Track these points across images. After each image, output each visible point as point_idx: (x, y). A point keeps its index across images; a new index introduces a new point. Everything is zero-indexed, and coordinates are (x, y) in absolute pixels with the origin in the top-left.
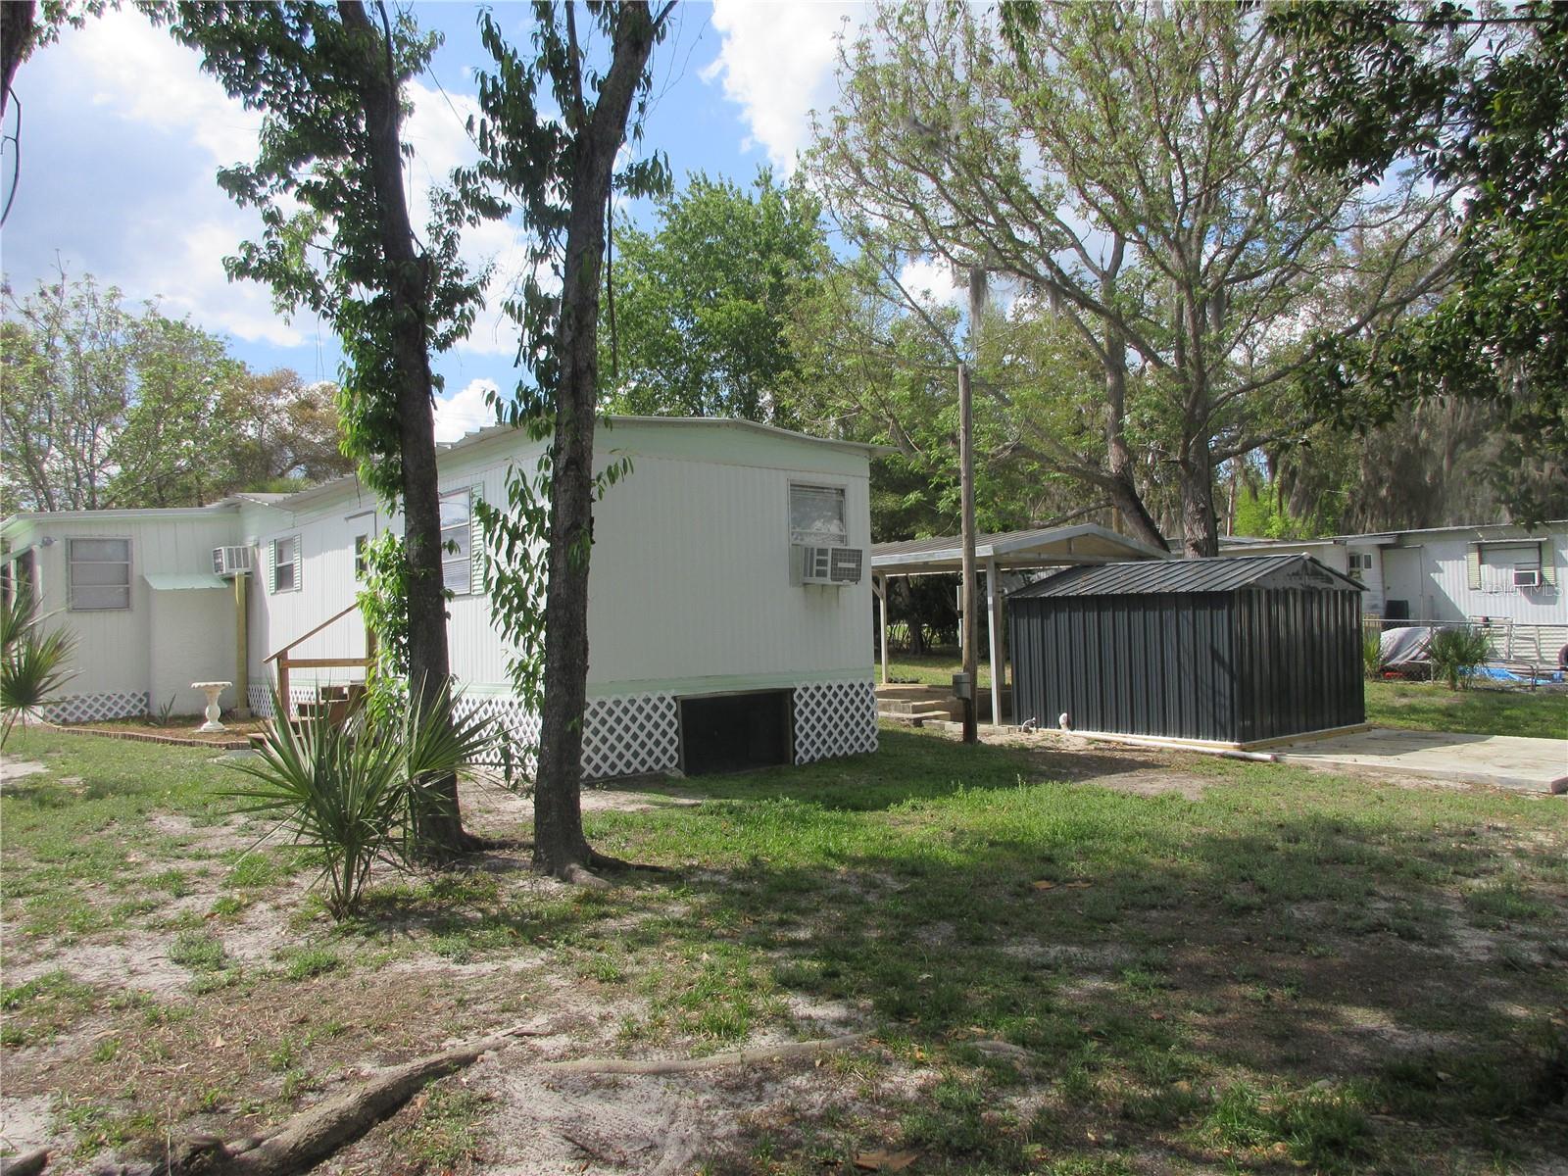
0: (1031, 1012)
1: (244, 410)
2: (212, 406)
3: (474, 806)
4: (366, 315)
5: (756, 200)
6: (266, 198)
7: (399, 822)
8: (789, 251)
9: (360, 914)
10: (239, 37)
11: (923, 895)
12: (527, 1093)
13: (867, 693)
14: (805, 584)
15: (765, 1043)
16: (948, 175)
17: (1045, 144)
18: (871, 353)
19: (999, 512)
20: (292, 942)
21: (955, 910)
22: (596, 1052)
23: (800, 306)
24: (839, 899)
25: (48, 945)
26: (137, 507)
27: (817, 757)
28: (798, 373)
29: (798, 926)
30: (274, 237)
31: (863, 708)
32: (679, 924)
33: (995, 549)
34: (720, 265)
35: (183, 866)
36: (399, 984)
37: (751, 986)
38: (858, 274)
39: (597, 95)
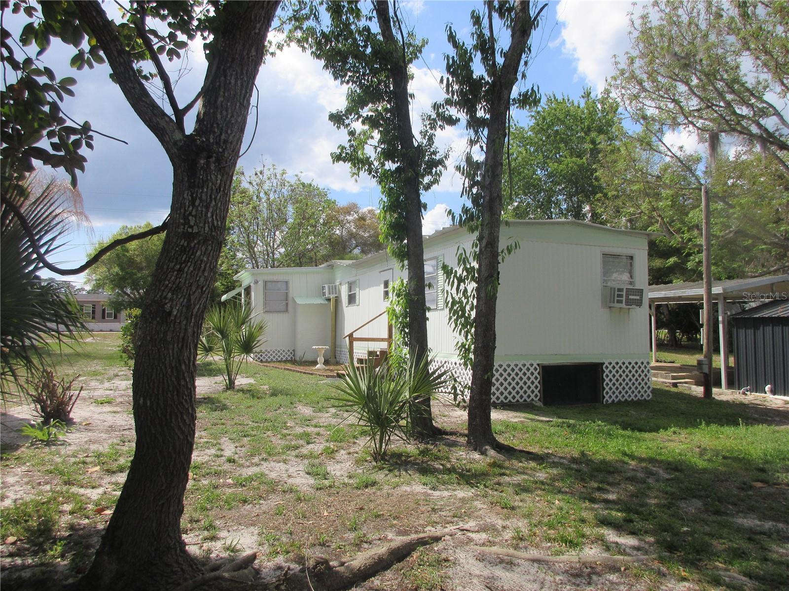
0: (755, 559)
1: (335, 222)
2: (321, 221)
3: (437, 412)
4: (392, 176)
5: (582, 105)
6: (349, 124)
7: (404, 418)
8: (600, 131)
9: (386, 460)
10: (339, 53)
11: (682, 482)
12: (466, 560)
13: (645, 367)
14: (610, 307)
15: (592, 553)
16: (695, 81)
17: (757, 58)
18: (647, 182)
19: (725, 268)
20: (356, 470)
21: (703, 493)
22: (500, 544)
23: (608, 159)
24: (632, 480)
25: (256, 460)
26: (291, 266)
27: (616, 400)
28: (605, 195)
29: (608, 492)
30: (352, 142)
31: (643, 375)
32: (542, 483)
33: (724, 289)
34: (562, 140)
35: (310, 430)
36: (404, 497)
37: (583, 521)
38: (641, 140)
39: (503, 59)
